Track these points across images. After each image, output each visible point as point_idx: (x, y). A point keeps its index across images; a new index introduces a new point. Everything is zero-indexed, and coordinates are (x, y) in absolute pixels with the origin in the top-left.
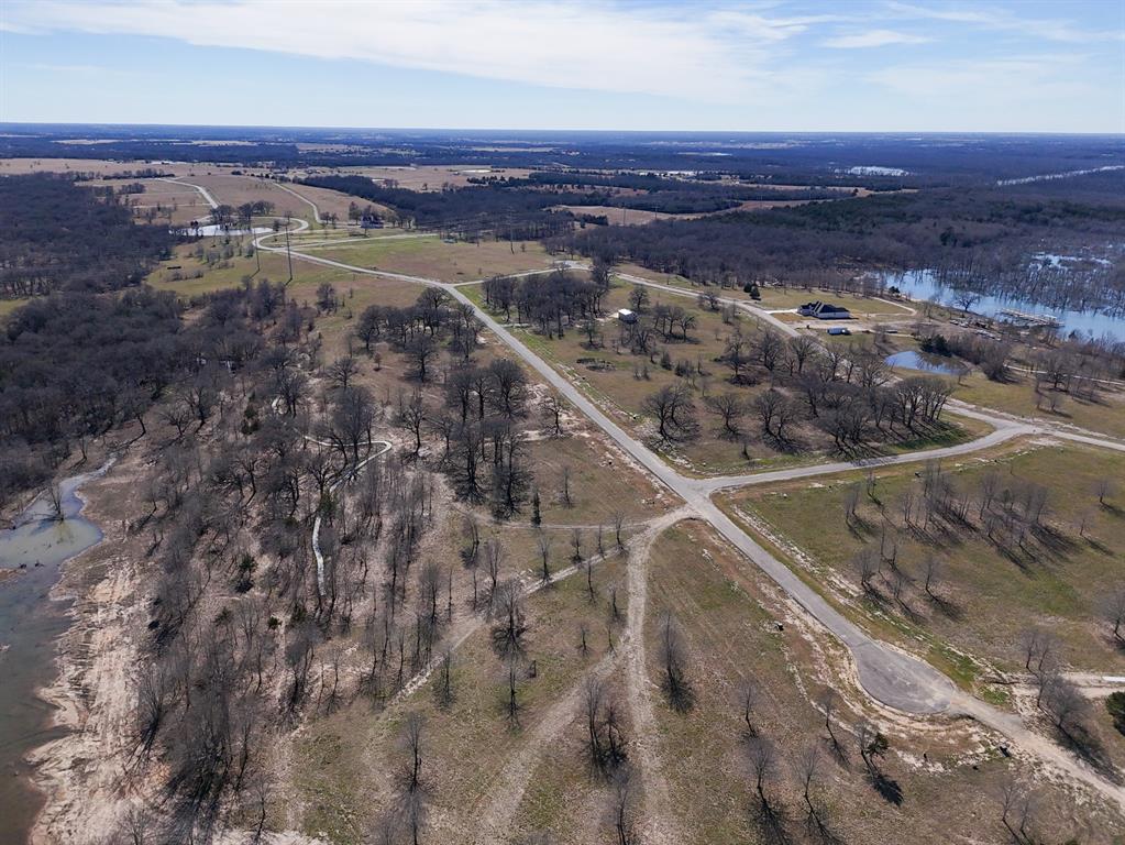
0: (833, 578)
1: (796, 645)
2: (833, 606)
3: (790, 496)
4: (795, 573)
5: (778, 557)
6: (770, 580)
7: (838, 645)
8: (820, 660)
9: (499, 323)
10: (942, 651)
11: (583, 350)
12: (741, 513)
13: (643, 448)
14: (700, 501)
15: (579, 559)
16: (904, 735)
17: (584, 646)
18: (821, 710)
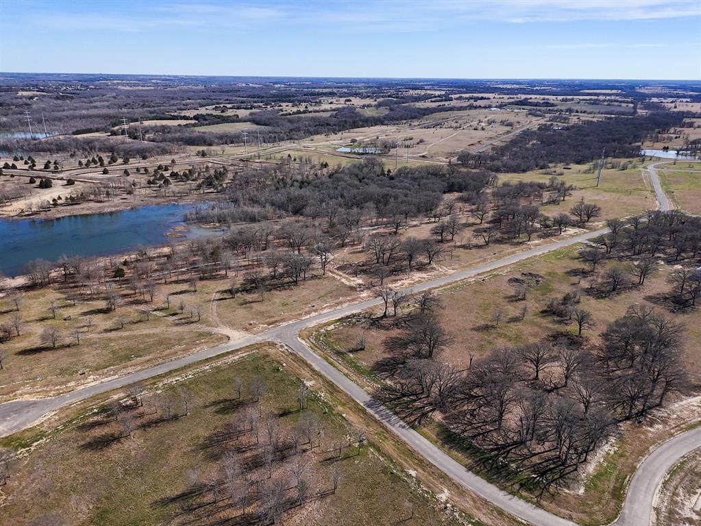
1: (64, 380)
2: (107, 392)
3: (282, 371)
4: (153, 378)
5: (176, 370)
6: (143, 370)
7: (59, 394)
8: (45, 389)
9: (588, 240)
10: (42, 435)
11: (560, 271)
12: (244, 355)
13: (348, 313)
14: (259, 339)
15: (174, 315)
17: (85, 326)
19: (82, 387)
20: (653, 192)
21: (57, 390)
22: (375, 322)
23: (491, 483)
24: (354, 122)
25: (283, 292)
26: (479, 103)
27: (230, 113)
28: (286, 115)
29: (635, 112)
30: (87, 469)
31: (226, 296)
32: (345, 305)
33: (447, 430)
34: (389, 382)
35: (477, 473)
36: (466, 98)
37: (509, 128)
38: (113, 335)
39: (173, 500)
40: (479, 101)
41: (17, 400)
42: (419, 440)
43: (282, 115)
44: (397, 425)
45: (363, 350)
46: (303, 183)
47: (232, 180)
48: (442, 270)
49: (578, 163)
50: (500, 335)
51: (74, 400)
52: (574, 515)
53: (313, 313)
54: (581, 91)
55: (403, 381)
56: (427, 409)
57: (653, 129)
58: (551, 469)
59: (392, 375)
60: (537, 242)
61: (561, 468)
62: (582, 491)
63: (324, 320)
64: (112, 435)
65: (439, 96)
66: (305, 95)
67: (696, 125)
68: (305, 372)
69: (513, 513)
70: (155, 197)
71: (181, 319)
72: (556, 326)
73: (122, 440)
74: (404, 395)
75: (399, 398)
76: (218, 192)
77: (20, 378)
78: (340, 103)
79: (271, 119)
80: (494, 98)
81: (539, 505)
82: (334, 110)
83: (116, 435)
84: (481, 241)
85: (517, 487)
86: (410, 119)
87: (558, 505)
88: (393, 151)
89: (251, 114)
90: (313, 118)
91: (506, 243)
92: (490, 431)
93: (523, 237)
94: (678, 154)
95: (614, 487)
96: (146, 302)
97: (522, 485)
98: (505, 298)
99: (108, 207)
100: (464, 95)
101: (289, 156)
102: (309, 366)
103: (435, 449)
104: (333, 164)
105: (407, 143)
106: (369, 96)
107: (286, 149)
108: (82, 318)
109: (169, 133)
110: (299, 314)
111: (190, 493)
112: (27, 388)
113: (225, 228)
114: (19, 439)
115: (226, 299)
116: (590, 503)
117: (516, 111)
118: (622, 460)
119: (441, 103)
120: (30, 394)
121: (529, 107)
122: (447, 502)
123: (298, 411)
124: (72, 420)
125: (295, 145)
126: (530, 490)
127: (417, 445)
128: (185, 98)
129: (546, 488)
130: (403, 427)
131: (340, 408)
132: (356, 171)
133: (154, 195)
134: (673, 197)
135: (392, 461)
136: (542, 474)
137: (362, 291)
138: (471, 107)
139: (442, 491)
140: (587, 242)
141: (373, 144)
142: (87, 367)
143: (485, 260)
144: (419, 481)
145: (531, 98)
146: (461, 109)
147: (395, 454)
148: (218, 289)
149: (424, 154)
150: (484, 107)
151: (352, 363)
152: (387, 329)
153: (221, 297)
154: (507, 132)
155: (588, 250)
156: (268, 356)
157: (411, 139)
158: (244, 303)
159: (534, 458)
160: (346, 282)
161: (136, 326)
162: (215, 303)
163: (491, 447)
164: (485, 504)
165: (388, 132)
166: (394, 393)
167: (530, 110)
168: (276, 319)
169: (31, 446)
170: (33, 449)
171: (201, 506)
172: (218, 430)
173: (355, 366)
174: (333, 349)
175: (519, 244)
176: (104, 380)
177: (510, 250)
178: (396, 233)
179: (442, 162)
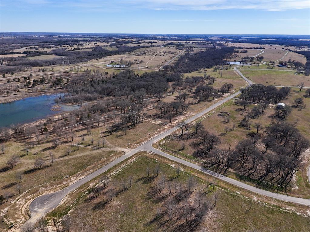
0: (103, 181)
1: (59, 182)
2: (86, 183)
3: (158, 163)
4: (103, 174)
5: (111, 169)
6: (95, 171)
7: (63, 188)
8: (53, 187)
9: (234, 97)
10: (69, 208)
11: (233, 110)
12: (136, 158)
13: (166, 135)
14: (137, 150)
15: (89, 145)
16: (17, 206)
17: (48, 156)
18: (26, 192)
19: (71, 183)
20: (242, 78)
21: (60, 187)
22: (180, 137)
23: (267, 191)
24: (105, 53)
25: (131, 130)
26: (153, 44)
27: (40, 50)
28: (71, 51)
29: (215, 47)
30: (102, 218)
31: (106, 134)
32: (162, 132)
33: (238, 175)
34: (204, 160)
35: (260, 188)
36: (147, 42)
37: (173, 55)
38: (66, 158)
39: (152, 222)
40: (153, 43)
41: (42, 195)
42: (232, 180)
43: (69, 51)
44: (219, 176)
45: (184, 149)
46: (104, 81)
47: (67, 82)
48: (190, 114)
49: (208, 68)
50: (230, 136)
51: (73, 190)
52: (301, 196)
53: (151, 137)
54: (189, 39)
55: (208, 159)
56: (226, 168)
57: (226, 54)
58: (283, 182)
59: (203, 157)
60: (216, 100)
61: (285, 181)
62: (297, 187)
63: (159, 139)
64: (103, 201)
65: (135, 41)
66: (73, 41)
67: (239, 52)
68: (167, 161)
69: (282, 200)
70: (32, 92)
71: (94, 147)
72: (247, 131)
73: (110, 202)
74: (213, 165)
75: (212, 166)
76: (62, 88)
77: (35, 185)
78: (92, 45)
79: (64, 53)
80: (158, 42)
81: (288, 195)
82: (92, 48)
83: (105, 201)
84: (196, 101)
85: (276, 190)
86: (129, 51)
87: (294, 194)
88: (133, 66)
89: (53, 51)
90: (85, 52)
91: (206, 101)
92: (253, 172)
93: (211, 98)
94: (240, 63)
95: (305, 184)
96: (70, 142)
97: (278, 189)
98: (222, 122)
99: (10, 99)
100: (145, 41)
101: (87, 69)
102: (167, 159)
103: (239, 182)
104: (110, 72)
105: (137, 62)
106: (104, 42)
107: (83, 67)
108: (43, 153)
109: (15, 61)
110: (146, 138)
111: (157, 218)
112: (43, 189)
113: (80, 104)
114: (58, 212)
115: (108, 136)
116: (302, 191)
117: (171, 47)
118: (301, 174)
119: (139, 44)
120: (47, 191)
121: (175, 46)
122: (258, 201)
123: (177, 177)
124: (79, 199)
125: (85, 64)
126: (281, 190)
127: (231, 182)
128: (11, 43)
129: (285, 189)
130: (222, 176)
131: (193, 173)
132: (124, 75)
133: (30, 92)
134: (250, 79)
135: (227, 189)
136: (281, 184)
137: (164, 126)
138: (151, 46)
139: (254, 197)
140: (234, 98)
141: (121, 62)
142: (67, 174)
143: (203, 108)
144: (242, 195)
145: (173, 42)
146: (148, 47)
147: (227, 187)
148: (100, 132)
149: (147, 67)
150: (157, 46)
151: (184, 155)
152: (187, 140)
153: (105, 135)
154: (174, 57)
155: (237, 101)
156: (147, 157)
157: (137, 60)
158: (118, 137)
159: (275, 179)
160: (154, 123)
161: (74, 153)
162: (104, 138)
163: (258, 178)
164: (270, 199)
165: (124, 57)
166: (209, 164)
167: (176, 47)
168: (138, 141)
169: (68, 214)
170: (69, 215)
171: (166, 222)
172: (149, 190)
173: (186, 156)
174: (172, 151)
175: (211, 101)
176: (79, 178)
177: (209, 104)
178: (160, 100)
179: (156, 70)
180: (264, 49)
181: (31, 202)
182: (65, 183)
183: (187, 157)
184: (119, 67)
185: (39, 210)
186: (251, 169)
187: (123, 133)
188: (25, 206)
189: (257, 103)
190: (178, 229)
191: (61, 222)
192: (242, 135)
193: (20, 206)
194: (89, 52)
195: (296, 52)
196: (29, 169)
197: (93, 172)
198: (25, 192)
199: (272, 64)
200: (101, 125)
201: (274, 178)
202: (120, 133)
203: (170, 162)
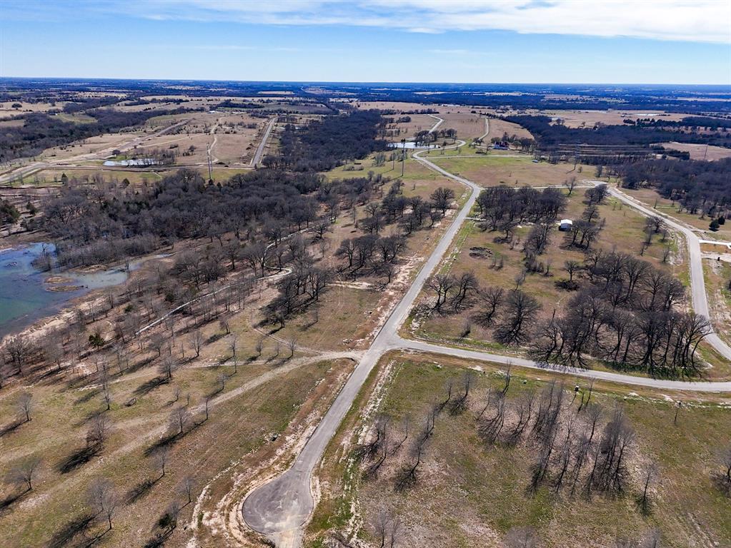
0: (365, 429)
1: (264, 452)
2: (330, 442)
3: (444, 368)
4: (349, 414)
5: (357, 401)
6: (326, 412)
8: (260, 467)
9: (468, 216)
10: (343, 502)
11: (490, 242)
12: (389, 367)
13: (407, 311)
14: (377, 351)
15: (254, 359)
16: (215, 532)
17: (173, 402)
18: (204, 492)
19: (297, 450)
20: (445, 175)
21: (277, 463)
22: (440, 310)
23: (674, 380)
25: (320, 310)
26: (183, 106)
30: (433, 503)
31: (270, 328)
32: (392, 304)
33: (606, 362)
34: (525, 348)
35: (660, 379)
36: (162, 101)
38: (225, 397)
39: (535, 485)
40: (181, 104)
41: (251, 491)
42: (605, 375)
44: (578, 371)
45: (470, 332)
46: (139, 204)
47: (31, 212)
48: (412, 259)
49: (359, 158)
51: (314, 462)
52: (728, 379)
53: (380, 318)
54: (259, 93)
55: (531, 344)
56: (575, 354)
58: (683, 361)
59: (518, 342)
60: (439, 224)
61: (685, 358)
62: (711, 365)
63: (400, 320)
64: (404, 470)
65: (127, 99)
67: (395, 120)
72: (549, 279)
74: (549, 352)
75: (549, 355)
76: (29, 230)
77: (210, 472)
78: (10, 109)
80: (192, 100)
82: (17, 118)
83: (407, 468)
85: (686, 377)
86: (134, 125)
87: (715, 377)
88: (178, 161)
90: (9, 130)
91: (420, 230)
92: (626, 353)
93: (425, 222)
95: (717, 357)
97: (687, 375)
98: (490, 268)
100: (157, 98)
102: (454, 357)
103: (619, 375)
104: (136, 179)
106: (39, 100)
107: (40, 169)
110: (370, 323)
111: (537, 475)
112: (241, 476)
113: (122, 267)
114: (326, 516)
116: (722, 369)
117: (236, 113)
119: (145, 106)
120: (254, 479)
121: (244, 109)
122: (675, 401)
123: (506, 389)
124: (346, 478)
125: (39, 163)
126: (693, 375)
127: (606, 378)
129: (697, 371)
130: (583, 371)
131: (529, 376)
134: (465, 178)
135: (612, 393)
136: (684, 365)
137: (383, 290)
138: (182, 111)
139: (664, 397)
140: (469, 218)
141: (139, 153)
142: (266, 432)
143: (429, 245)
144: (644, 397)
145: (231, 101)
146: (174, 112)
147: (606, 388)
148: (249, 325)
149: (216, 160)
150: (197, 110)
151: (479, 344)
152: (457, 313)
153: (270, 330)
154: (261, 134)
155: (480, 224)
156: (410, 361)
157: (176, 147)
158: (305, 328)
159: (668, 358)
160: (355, 287)
161: (233, 381)
162: (273, 336)
163: (641, 362)
164: (689, 393)
165: (135, 140)
166: (539, 353)
167: (248, 112)
168: (360, 332)
169: (353, 514)
170: (358, 515)
171: (560, 477)
172: (477, 427)
173: (485, 346)
174: (449, 339)
175: (430, 228)
176: (306, 434)
177: (433, 234)
178: (321, 238)
179: (248, 168)
180: (438, 113)
181: (240, 512)
182: (280, 452)
183: (488, 346)
184: (145, 166)
185: (277, 525)
186: (618, 347)
187: (311, 320)
188: (233, 523)
189: (519, 223)
190: (592, 484)
191: (355, 536)
192: (548, 288)
193: (219, 529)
194: (18, 130)
195: (502, 118)
196: (152, 443)
197: (323, 415)
198: (202, 496)
199: (478, 144)
200: (234, 308)
201: (665, 356)
202: (299, 320)
203: (465, 364)
